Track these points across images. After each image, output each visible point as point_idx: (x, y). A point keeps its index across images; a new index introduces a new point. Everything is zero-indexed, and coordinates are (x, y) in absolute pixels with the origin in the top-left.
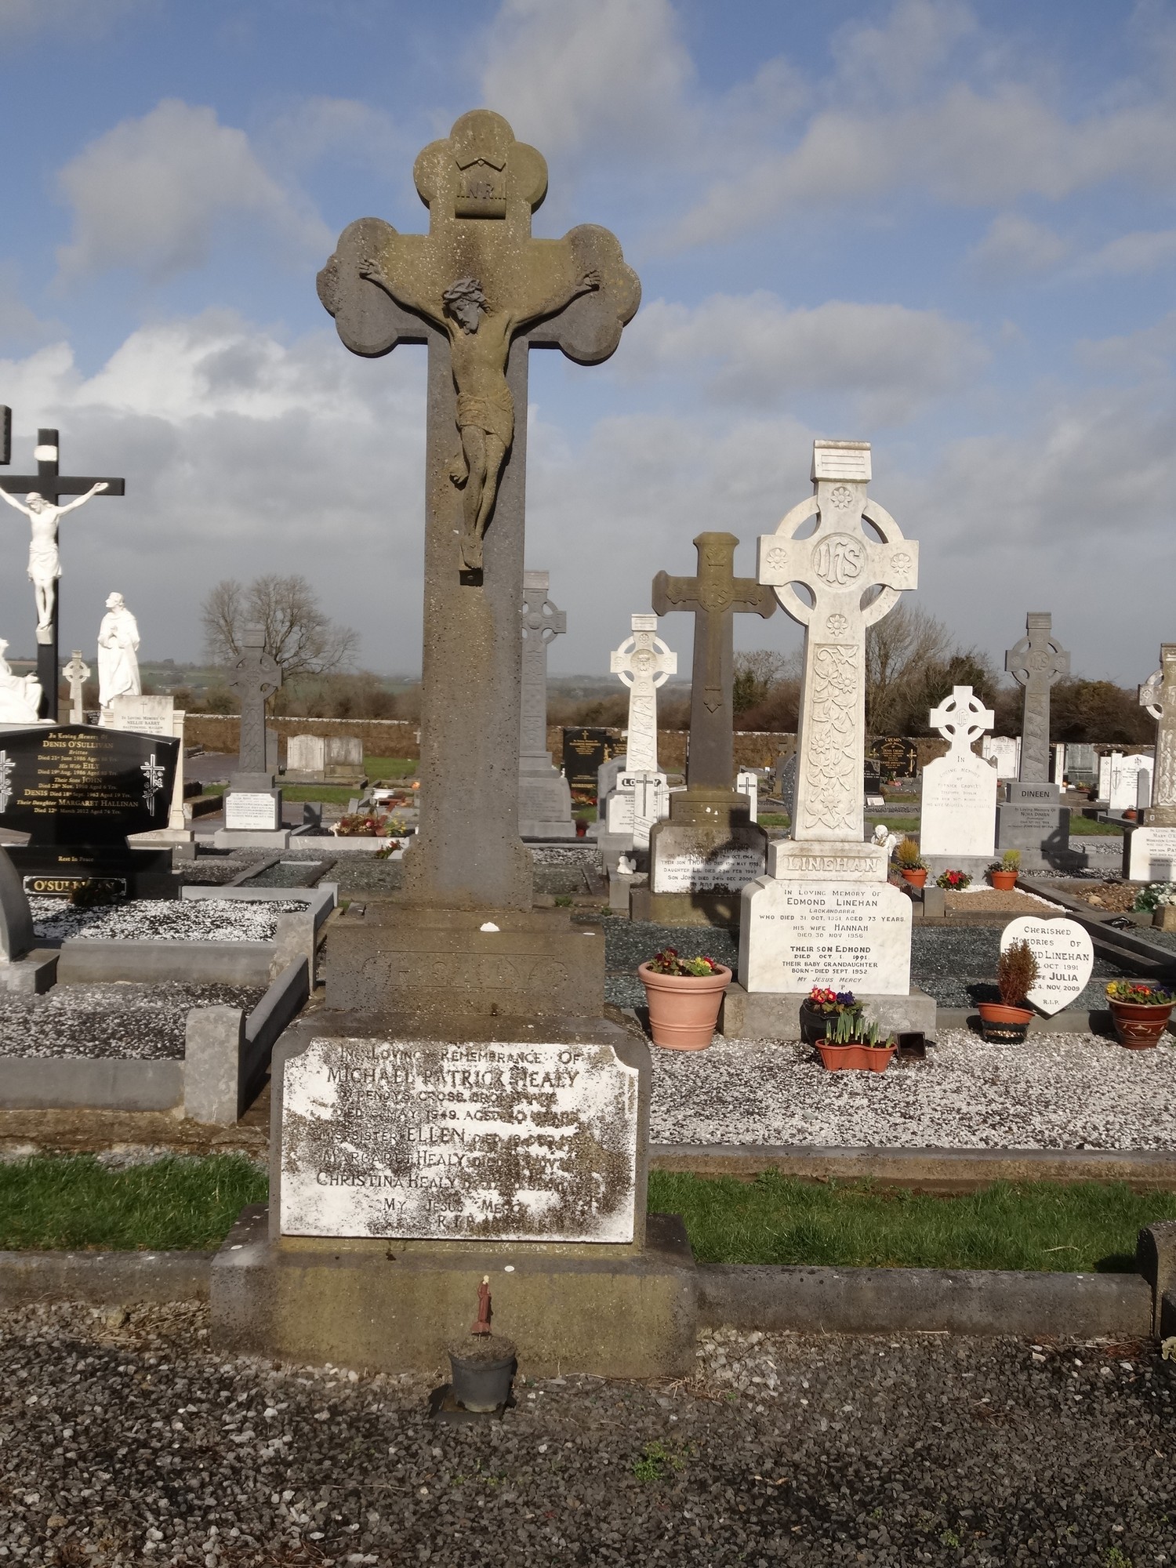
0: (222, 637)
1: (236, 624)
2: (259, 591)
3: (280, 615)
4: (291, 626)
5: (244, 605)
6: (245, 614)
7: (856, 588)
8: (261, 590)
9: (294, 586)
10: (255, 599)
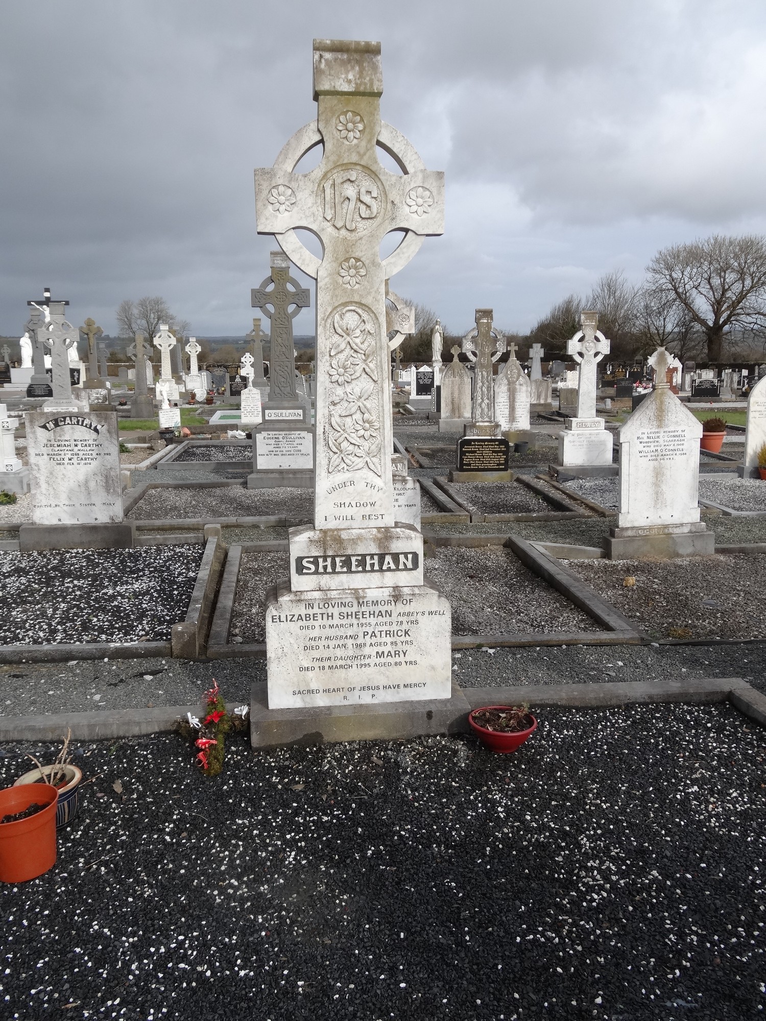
0: (126, 327)
1: (133, 321)
2: (142, 305)
3: (152, 315)
4: (158, 321)
5: (135, 311)
6: (136, 315)
7: (168, 345)
8: (143, 304)
9: (158, 302)
10: (141, 308)
